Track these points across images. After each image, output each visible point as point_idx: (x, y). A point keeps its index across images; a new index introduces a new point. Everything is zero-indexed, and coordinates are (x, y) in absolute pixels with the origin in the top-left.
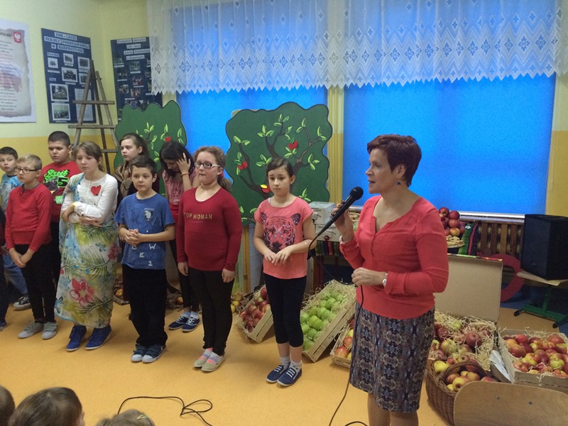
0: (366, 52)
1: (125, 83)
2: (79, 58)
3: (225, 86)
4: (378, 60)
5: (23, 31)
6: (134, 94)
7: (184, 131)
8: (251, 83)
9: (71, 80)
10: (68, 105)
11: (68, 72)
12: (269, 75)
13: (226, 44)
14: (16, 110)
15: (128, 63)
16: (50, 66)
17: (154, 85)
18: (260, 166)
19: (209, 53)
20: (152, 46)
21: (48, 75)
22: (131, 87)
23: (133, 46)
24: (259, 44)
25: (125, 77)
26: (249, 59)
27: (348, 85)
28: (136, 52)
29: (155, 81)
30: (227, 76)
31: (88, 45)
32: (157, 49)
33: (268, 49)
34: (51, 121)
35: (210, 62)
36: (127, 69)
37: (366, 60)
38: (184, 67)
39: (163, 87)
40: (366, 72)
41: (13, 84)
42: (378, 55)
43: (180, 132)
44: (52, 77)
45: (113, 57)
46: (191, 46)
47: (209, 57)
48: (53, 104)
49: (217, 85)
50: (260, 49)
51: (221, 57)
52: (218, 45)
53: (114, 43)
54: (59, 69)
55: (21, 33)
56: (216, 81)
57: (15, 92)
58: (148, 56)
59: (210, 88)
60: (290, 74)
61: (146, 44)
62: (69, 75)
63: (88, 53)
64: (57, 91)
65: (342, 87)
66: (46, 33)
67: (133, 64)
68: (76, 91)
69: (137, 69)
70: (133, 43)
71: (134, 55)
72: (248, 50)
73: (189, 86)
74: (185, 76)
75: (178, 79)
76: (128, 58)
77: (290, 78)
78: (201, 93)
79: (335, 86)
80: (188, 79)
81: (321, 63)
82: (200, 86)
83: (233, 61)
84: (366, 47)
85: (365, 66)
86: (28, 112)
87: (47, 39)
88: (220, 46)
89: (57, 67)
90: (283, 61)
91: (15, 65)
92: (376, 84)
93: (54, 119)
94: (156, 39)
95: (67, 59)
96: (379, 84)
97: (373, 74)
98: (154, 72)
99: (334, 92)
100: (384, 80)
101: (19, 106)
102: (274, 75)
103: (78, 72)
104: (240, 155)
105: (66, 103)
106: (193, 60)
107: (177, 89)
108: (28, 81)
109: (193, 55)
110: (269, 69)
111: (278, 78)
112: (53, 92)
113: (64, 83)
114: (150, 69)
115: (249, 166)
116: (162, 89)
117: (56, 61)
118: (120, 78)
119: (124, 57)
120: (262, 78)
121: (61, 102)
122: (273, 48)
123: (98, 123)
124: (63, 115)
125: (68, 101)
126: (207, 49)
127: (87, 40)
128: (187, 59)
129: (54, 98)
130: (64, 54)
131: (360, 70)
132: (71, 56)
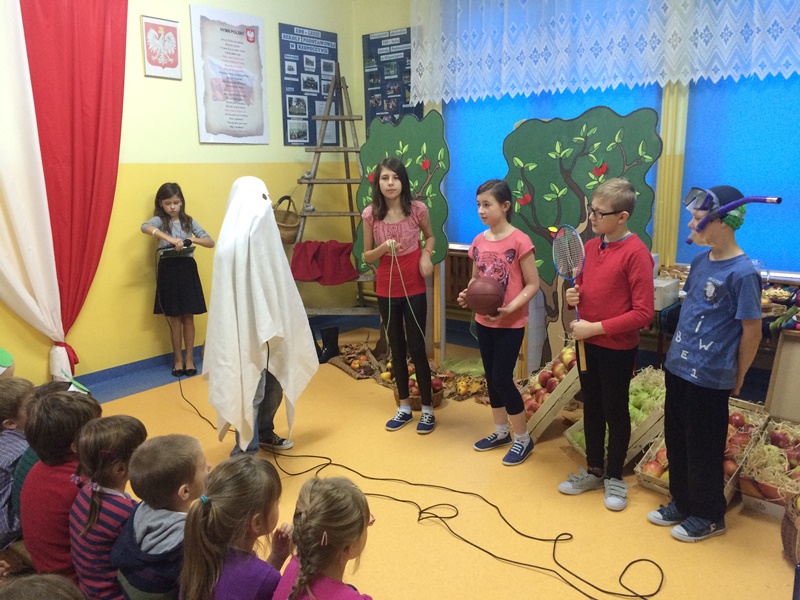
0: (727, 28)
1: (377, 92)
2: (322, 61)
3: (509, 90)
4: (746, 40)
5: (257, 28)
6: (388, 106)
7: (447, 153)
8: (546, 84)
9: (311, 90)
10: (307, 122)
11: (308, 79)
12: (574, 70)
13: (513, 29)
14: (246, 128)
15: (382, 65)
16: (287, 72)
17: (413, 92)
18: (549, 199)
19: (489, 44)
20: (413, 39)
21: (284, 84)
22: (384, 96)
23: (390, 42)
24: (562, 26)
25: (378, 85)
26: (546, 49)
27: (696, 80)
28: (393, 49)
29: (415, 86)
30: (513, 75)
31: (334, 43)
32: (420, 44)
33: (574, 33)
34: (286, 143)
35: (489, 56)
36: (380, 73)
37: (726, 41)
38: (453, 66)
39: (425, 95)
40: (726, 58)
41: (244, 96)
42: (747, 33)
43: (441, 153)
44: (289, 86)
45: (364, 57)
46: (466, 37)
47: (488, 49)
48: (289, 121)
49: (498, 89)
50: (562, 33)
51: (505, 48)
52: (502, 33)
53: (366, 38)
54: (298, 76)
55: (254, 29)
56: (497, 84)
57: (246, 106)
58: (408, 54)
59: (487, 93)
60: (605, 68)
61: (405, 38)
62: (310, 84)
63: (333, 54)
64: (294, 104)
65: (685, 83)
66: (284, 28)
67: (388, 66)
68: (318, 103)
69: (392, 72)
70: (390, 38)
71: (391, 53)
72: (545, 34)
73: (460, 92)
74: (454, 79)
75: (446, 82)
76: (383, 58)
77: (605, 74)
78: (475, 101)
79: (674, 81)
80: (458, 83)
81: (654, 49)
82: (475, 91)
83: (522, 53)
84: (727, 20)
85: (725, 50)
86: (259, 132)
87: (286, 37)
88: (505, 33)
89: (295, 73)
90: (596, 50)
91: (247, 71)
92: (742, 76)
93: (290, 141)
94: (420, 29)
95: (309, 62)
96: (746, 76)
97: (737, 61)
98: (414, 75)
99: (672, 92)
100: (755, 70)
101: (250, 123)
102: (580, 69)
103: (321, 80)
104: (521, 184)
105: (304, 119)
106: (467, 56)
107: (443, 97)
108: (261, 90)
109: (466, 48)
110: (574, 61)
111: (586, 75)
112: (290, 106)
113: (302, 94)
114: (409, 72)
115: (532, 199)
116: (423, 98)
117: (294, 65)
118: (372, 85)
119: (378, 57)
120: (562, 75)
121: (299, 119)
122: (582, 31)
123: (341, 145)
124: (301, 135)
125: (306, 117)
126: (487, 38)
127: (332, 37)
128: (458, 55)
129: (290, 113)
130: (305, 56)
131: (716, 56)
132: (313, 58)
